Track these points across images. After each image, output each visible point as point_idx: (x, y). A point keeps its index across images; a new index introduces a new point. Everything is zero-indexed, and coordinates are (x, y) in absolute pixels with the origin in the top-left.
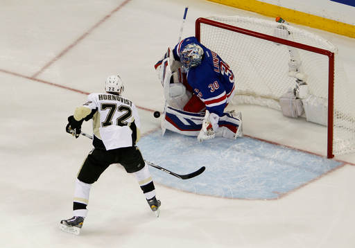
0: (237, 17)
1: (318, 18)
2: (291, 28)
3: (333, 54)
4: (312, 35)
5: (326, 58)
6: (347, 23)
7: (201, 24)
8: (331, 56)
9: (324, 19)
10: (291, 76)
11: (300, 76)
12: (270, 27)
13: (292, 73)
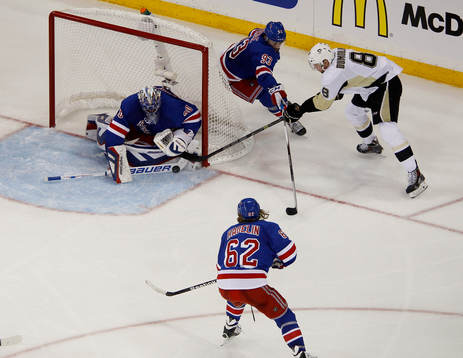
0: (95, 9)
1: (188, 8)
2: (157, 19)
3: (207, 49)
4: (182, 28)
5: (199, 54)
6: (220, 13)
7: (56, 18)
8: (205, 51)
9: (194, 10)
10: (158, 75)
11: (169, 75)
12: (134, 19)
13: (160, 72)
